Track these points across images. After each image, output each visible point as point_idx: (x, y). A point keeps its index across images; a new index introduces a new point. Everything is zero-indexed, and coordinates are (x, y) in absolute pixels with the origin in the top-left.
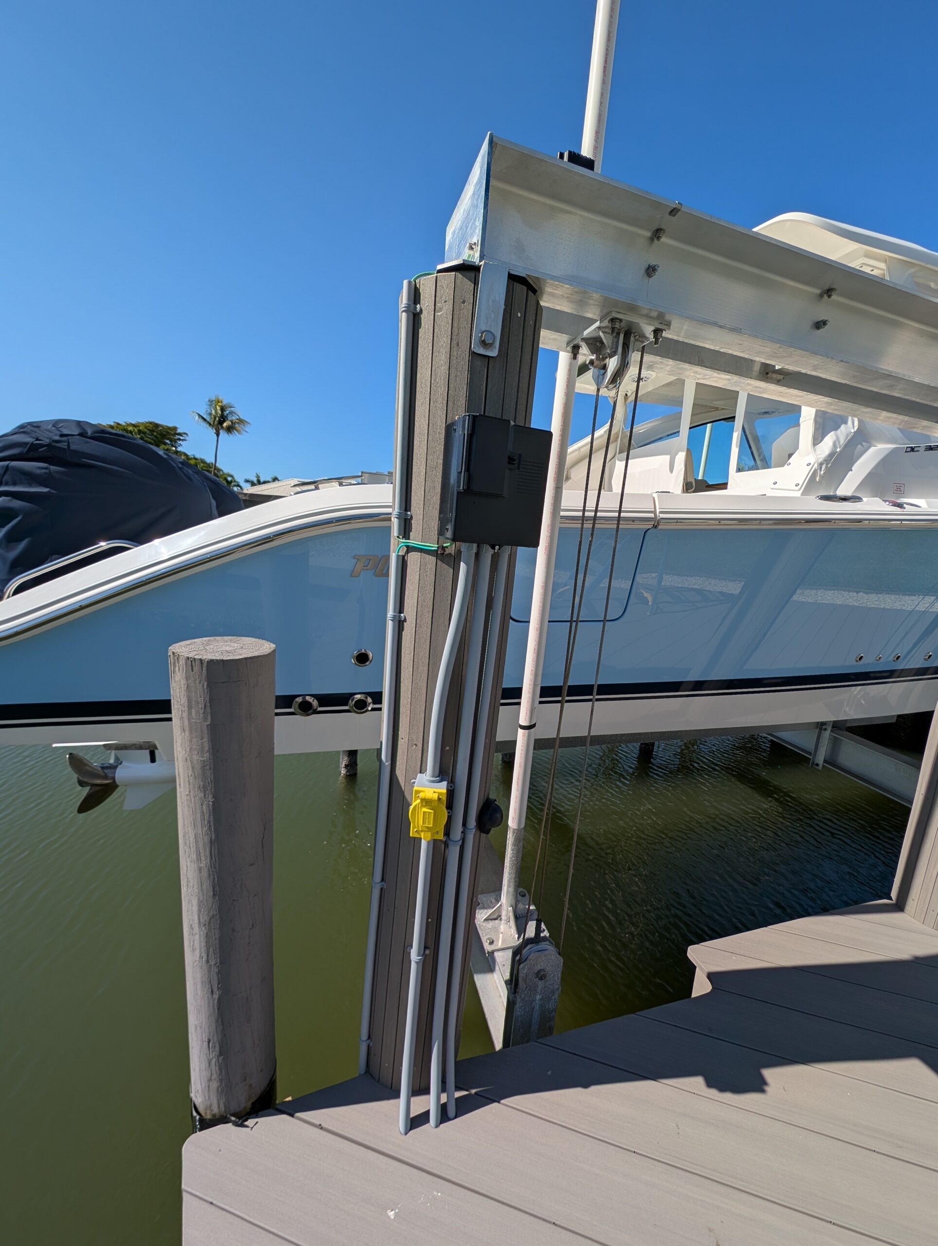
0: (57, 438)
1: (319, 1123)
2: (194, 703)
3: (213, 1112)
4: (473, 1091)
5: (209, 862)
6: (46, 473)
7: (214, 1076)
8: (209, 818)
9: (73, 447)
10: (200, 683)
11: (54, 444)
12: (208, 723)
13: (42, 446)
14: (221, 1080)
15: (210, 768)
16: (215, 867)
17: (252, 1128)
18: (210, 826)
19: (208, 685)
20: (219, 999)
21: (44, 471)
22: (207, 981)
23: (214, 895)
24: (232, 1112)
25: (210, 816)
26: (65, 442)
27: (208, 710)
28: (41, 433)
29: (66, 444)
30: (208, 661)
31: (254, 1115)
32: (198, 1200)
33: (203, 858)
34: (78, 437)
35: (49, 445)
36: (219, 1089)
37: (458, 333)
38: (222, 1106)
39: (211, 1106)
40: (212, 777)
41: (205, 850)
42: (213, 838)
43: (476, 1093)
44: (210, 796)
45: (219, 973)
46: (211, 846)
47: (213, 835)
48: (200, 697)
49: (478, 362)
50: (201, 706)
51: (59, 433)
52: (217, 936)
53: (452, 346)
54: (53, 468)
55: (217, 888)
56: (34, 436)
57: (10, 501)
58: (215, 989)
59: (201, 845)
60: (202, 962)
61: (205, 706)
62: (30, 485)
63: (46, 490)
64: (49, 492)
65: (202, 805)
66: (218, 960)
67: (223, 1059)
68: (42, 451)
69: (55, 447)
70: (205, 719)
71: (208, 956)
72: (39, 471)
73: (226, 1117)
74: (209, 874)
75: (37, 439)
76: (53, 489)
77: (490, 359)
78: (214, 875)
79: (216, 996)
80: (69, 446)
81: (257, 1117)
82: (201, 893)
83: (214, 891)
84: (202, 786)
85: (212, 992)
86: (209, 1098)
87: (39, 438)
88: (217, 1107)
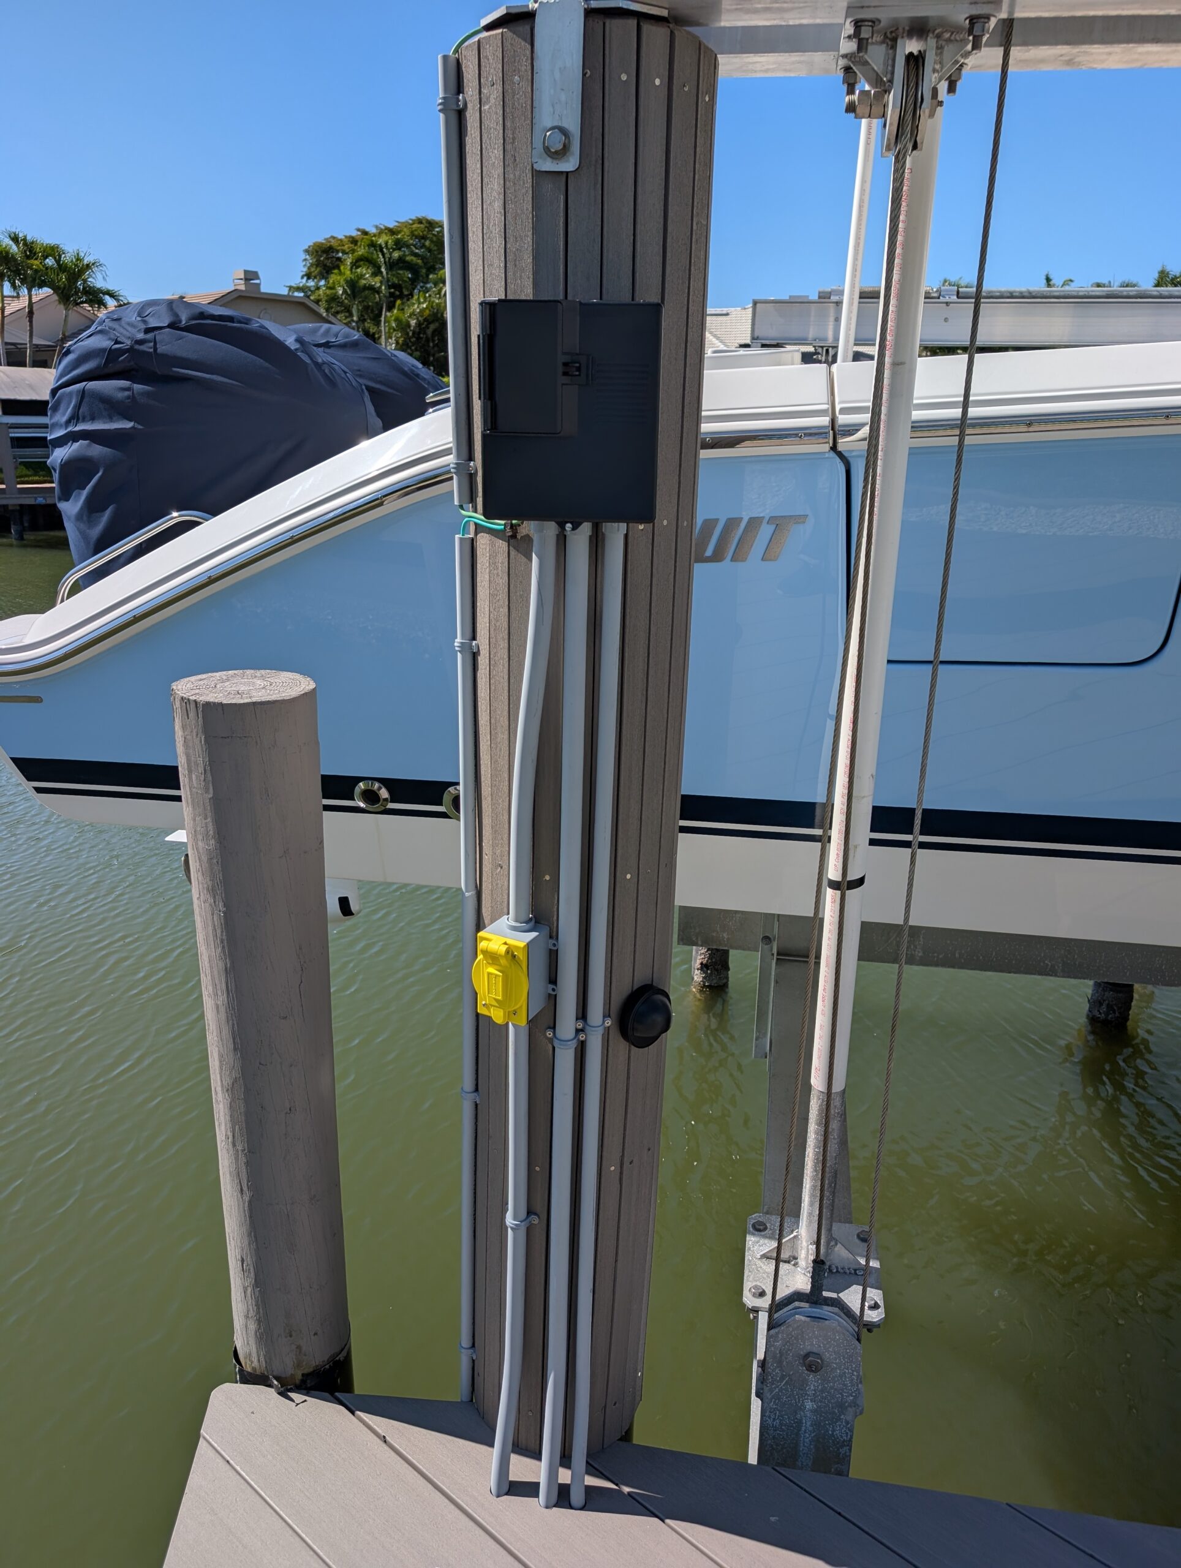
0: (141, 336)
1: (383, 1434)
2: (193, 764)
3: (253, 1365)
4: (626, 1489)
5: (226, 999)
6: (128, 397)
7: (251, 1313)
8: (222, 935)
9: (161, 349)
10: (197, 735)
11: (137, 347)
12: (211, 796)
13: (121, 352)
14: (259, 1321)
15: (217, 862)
16: (233, 1009)
17: (298, 1404)
18: (223, 947)
19: (206, 741)
20: (250, 1202)
21: (127, 393)
22: (234, 1172)
23: (235, 1049)
24: (275, 1374)
25: (222, 932)
26: (150, 341)
27: (210, 778)
28: (122, 330)
29: (152, 344)
30: (203, 705)
31: (305, 1392)
32: (214, 1451)
33: (219, 993)
34: (168, 330)
35: (131, 350)
36: (258, 1334)
37: (514, 139)
38: (262, 1359)
39: (250, 1354)
40: (221, 875)
41: (221, 983)
42: (228, 965)
43: (629, 1494)
44: (221, 904)
45: (247, 1164)
46: (226, 976)
47: (227, 960)
48: (199, 757)
49: (548, 186)
50: (201, 769)
51: (143, 327)
52: (243, 1110)
53: (507, 163)
54: (138, 387)
55: (238, 1040)
56: (112, 336)
57: (89, 446)
58: (245, 1188)
59: (216, 973)
60: (228, 1144)
61: (205, 770)
62: (111, 419)
63: (129, 425)
64: (133, 427)
65: (213, 914)
66: (246, 1145)
67: (260, 1291)
68: (122, 361)
69: (138, 351)
70: (207, 790)
71: (234, 1137)
72: (121, 395)
73: (267, 1378)
74: (227, 1017)
75: (117, 342)
76: (138, 423)
77: (569, 174)
78: (233, 1020)
79: (247, 1198)
80: (155, 349)
81: (307, 1394)
82: (220, 1043)
83: (234, 1042)
84: (210, 888)
85: (242, 1190)
86: (248, 1344)
87: (119, 339)
88: (256, 1359)
